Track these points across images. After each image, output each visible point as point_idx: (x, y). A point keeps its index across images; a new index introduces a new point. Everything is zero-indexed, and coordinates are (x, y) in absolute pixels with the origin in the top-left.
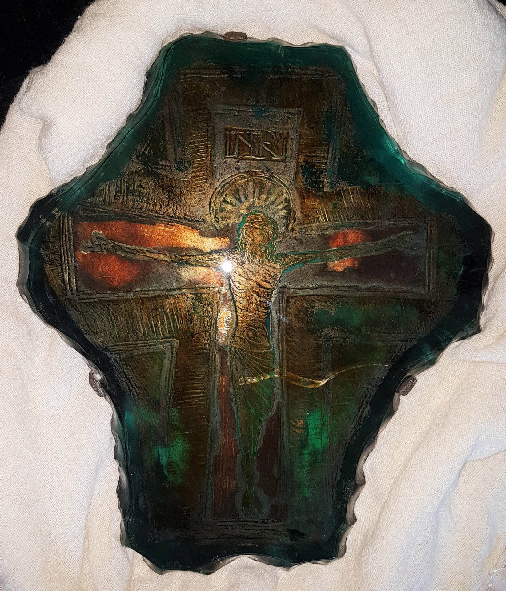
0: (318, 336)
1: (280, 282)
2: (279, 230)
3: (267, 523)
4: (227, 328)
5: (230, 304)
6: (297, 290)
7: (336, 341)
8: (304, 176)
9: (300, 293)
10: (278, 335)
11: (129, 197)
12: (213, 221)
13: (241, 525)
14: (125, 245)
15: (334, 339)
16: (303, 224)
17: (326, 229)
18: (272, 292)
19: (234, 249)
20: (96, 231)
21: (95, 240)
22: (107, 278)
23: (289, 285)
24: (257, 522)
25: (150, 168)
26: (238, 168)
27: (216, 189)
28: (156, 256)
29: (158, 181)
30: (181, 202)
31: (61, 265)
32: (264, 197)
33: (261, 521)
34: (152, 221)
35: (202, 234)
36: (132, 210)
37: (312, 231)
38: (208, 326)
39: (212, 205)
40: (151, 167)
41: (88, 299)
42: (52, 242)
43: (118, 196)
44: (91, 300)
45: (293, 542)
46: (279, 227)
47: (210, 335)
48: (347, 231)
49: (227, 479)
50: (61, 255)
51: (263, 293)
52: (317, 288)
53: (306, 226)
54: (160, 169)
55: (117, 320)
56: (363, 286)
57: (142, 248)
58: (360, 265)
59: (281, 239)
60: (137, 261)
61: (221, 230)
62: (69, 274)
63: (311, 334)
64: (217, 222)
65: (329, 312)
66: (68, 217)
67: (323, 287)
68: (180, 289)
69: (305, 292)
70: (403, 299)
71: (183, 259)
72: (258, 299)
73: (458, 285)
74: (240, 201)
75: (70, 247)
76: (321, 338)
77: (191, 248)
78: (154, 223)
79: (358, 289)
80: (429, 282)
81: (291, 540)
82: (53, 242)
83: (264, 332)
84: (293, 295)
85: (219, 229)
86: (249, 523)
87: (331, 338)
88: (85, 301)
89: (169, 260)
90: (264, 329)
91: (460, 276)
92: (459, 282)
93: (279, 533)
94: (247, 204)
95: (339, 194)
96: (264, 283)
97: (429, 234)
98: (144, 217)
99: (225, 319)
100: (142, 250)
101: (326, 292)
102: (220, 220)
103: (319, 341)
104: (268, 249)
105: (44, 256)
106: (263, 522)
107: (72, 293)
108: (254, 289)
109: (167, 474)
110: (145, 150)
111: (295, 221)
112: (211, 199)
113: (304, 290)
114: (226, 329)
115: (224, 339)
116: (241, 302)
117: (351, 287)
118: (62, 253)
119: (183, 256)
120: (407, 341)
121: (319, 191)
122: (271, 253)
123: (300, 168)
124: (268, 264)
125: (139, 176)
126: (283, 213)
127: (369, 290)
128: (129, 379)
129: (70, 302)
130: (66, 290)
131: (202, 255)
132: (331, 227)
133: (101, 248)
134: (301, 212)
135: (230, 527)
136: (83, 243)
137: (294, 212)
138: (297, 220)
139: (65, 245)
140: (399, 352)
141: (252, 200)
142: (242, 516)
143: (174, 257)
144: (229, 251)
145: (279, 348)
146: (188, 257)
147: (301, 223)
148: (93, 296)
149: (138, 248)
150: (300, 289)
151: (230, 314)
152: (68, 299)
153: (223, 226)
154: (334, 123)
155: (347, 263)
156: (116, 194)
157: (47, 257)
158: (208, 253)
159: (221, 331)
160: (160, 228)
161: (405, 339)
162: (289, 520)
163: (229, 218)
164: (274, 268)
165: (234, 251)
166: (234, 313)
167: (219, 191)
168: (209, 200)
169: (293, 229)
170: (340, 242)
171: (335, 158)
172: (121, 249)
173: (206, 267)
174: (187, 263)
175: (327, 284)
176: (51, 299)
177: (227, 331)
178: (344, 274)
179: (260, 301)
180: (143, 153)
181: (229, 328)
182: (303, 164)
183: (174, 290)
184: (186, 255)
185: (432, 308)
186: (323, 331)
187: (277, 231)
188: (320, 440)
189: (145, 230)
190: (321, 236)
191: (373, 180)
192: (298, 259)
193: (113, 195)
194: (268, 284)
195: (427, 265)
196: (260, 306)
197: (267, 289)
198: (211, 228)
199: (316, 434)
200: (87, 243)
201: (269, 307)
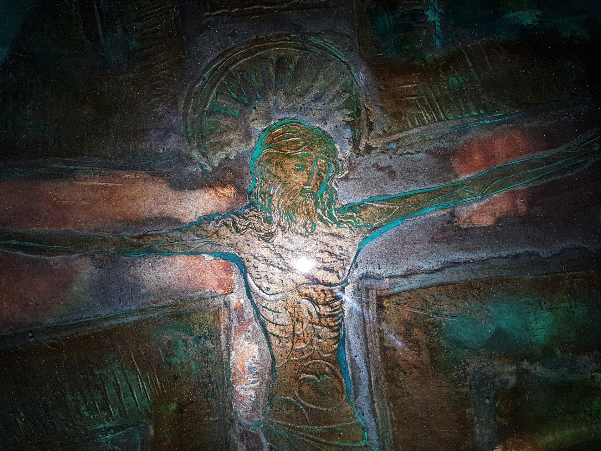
0: (460, 377)
1: (357, 266)
2: (340, 154)
4: (253, 382)
5: (254, 328)
6: (398, 280)
9: (404, 284)
10: (370, 385)
15: (497, 380)
16: (391, 134)
18: (343, 290)
19: (248, 206)
23: (378, 271)
35: (175, 185)
37: (411, 144)
38: (211, 382)
46: (338, 147)
48: (490, 134)
51: (322, 295)
52: (440, 270)
53: (396, 137)
56: (543, 252)
58: (530, 204)
59: (347, 172)
61: (215, 170)
63: (441, 375)
64: (205, 155)
67: (455, 264)
69: (417, 281)
72: (313, 311)
76: (466, 379)
77: (156, 219)
78: (72, 176)
79: (532, 260)
83: (336, 382)
84: (391, 292)
85: (209, 169)
87: (488, 378)
90: (336, 376)
94: (262, 107)
95: (459, 57)
99: (247, 364)
101: (463, 274)
102: (210, 149)
103: (463, 386)
104: (322, 196)
108: (302, 290)
111: (371, 130)
113: (412, 278)
114: (252, 385)
115: (250, 408)
116: (277, 321)
117: (516, 257)
122: (329, 205)
124: (325, 231)
126: (343, 115)
127: (558, 257)
131: (180, 230)
132: (451, 132)
137: (367, 110)
138: (375, 126)
141: (273, 98)
145: (375, 415)
147: (384, 131)
150: (404, 276)
151: (256, 350)
153: (217, 163)
155: (501, 204)
158: (191, 224)
159: (242, 392)
160: (84, 183)
163: (228, 142)
164: (340, 237)
166: (265, 347)
167: (200, 90)
168: (182, 112)
169: (369, 148)
170: (477, 160)
173: (192, 254)
175: (462, 256)
177: (255, 389)
178: (497, 231)
179: (319, 314)
181: (258, 383)
186: (468, 364)
187: (335, 157)
190: (433, 154)
191: (528, 18)
194: (330, 274)
196: (320, 324)
197: (330, 285)
198: (193, 169)
201: (340, 325)
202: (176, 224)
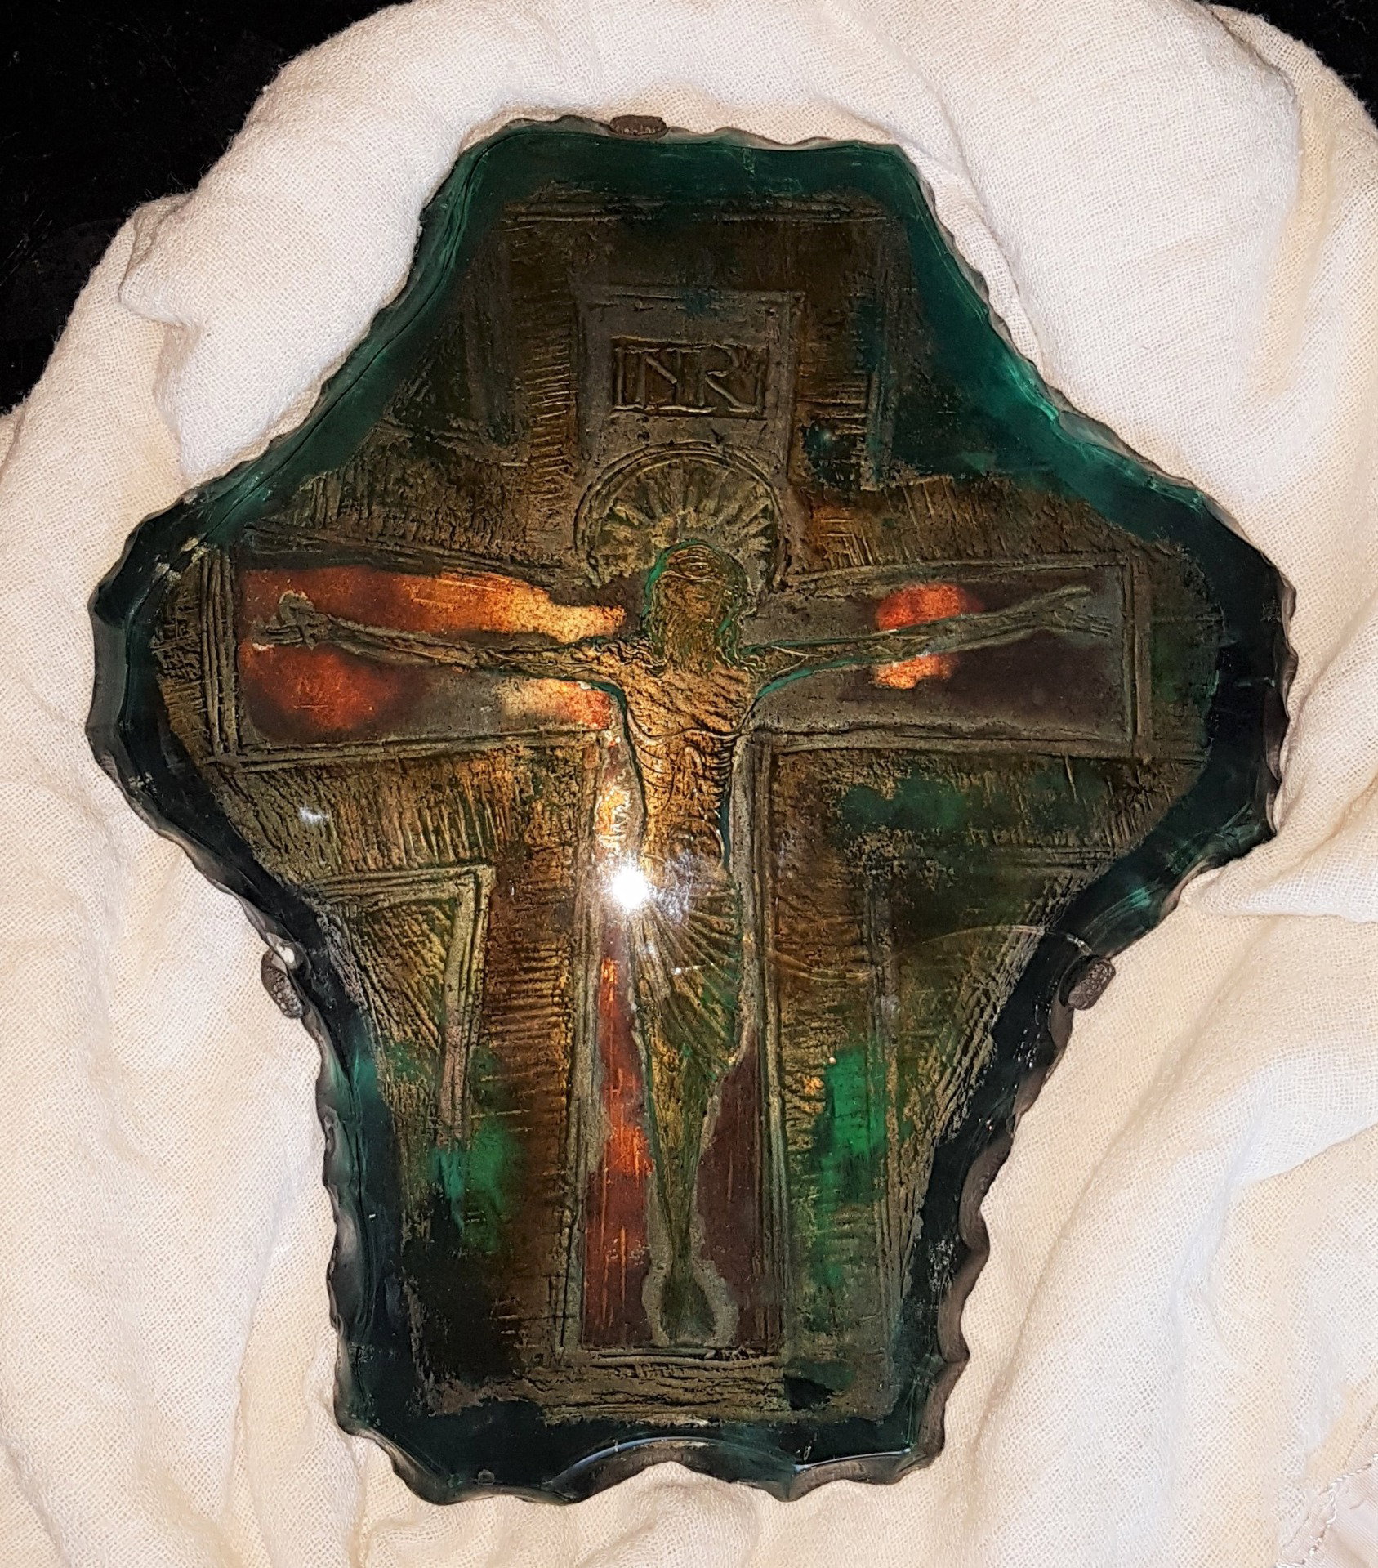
0: (854, 855)
1: (753, 716)
2: (750, 587)
3: (728, 1359)
4: (620, 834)
5: (628, 773)
6: (799, 738)
7: (901, 866)
8: (809, 453)
9: (805, 744)
10: (752, 851)
11: (374, 508)
12: (584, 565)
13: (659, 1364)
14: (361, 627)
15: (896, 863)
16: (810, 572)
17: (867, 582)
18: (734, 741)
19: (637, 634)
20: (291, 592)
21: (286, 614)
22: (316, 708)
23: (776, 725)
24: (702, 1357)
25: (428, 439)
26: (646, 436)
27: (590, 487)
28: (440, 655)
29: (447, 469)
30: (502, 518)
31: (202, 678)
32: (711, 505)
33: (712, 1353)
34: (431, 568)
35: (557, 599)
36: (381, 539)
37: (832, 587)
38: (570, 829)
39: (582, 526)
40: (429, 434)
41: (265, 763)
42: (180, 622)
43: (346, 507)
44: (274, 767)
45: (801, 1414)
46: (749, 580)
47: (575, 852)
48: (922, 587)
49: (619, 1237)
50: (201, 654)
51: (711, 744)
52: (846, 732)
53: (816, 576)
54: (450, 440)
55: (339, 815)
56: (967, 726)
57: (404, 635)
58: (957, 672)
59: (755, 609)
60: (392, 667)
61: (604, 587)
62: (221, 701)
63: (835, 850)
64: (594, 567)
65: (880, 790)
66: (222, 558)
67: (862, 727)
68: (501, 738)
69: (819, 743)
70: (1071, 758)
71: (508, 661)
72: (698, 760)
73: (1207, 720)
74: (652, 517)
75: (225, 633)
76: (860, 859)
77: (529, 634)
78: (436, 572)
79: (952, 733)
80: (1134, 713)
81: (795, 1407)
82: (184, 621)
83: (714, 845)
84: (787, 750)
85: (598, 585)
86: (680, 1360)
87: (887, 860)
88: (258, 769)
89: (473, 664)
91: (1214, 697)
92: (1211, 712)
93: (761, 1387)
94: (668, 522)
95: (898, 494)
96: (715, 718)
97: (1128, 593)
98: (409, 556)
99: (614, 812)
100: (404, 640)
101: (872, 740)
102: (602, 562)
103: (857, 866)
104: (723, 633)
105: (161, 657)
106: (718, 1356)
107: (226, 749)
108: (688, 734)
109: (462, 1224)
110: (417, 393)
111: (789, 564)
112: (577, 511)
113: (815, 737)
114: (617, 838)
115: (612, 863)
116: (656, 767)
117: (934, 728)
118: (206, 648)
119: (507, 653)
120: (1083, 866)
121: (848, 490)
122: (730, 644)
123: (801, 434)
124: (723, 672)
125: (400, 456)
126: (758, 544)
127: (981, 734)
128: (364, 969)
129: (220, 771)
130: (210, 742)
131: (555, 650)
132: (878, 578)
133: (302, 635)
134: (803, 541)
135: (629, 1372)
136: (257, 623)
137: (787, 541)
138: (793, 559)
139: (212, 629)
140: (1063, 895)
141: (681, 513)
142: (662, 1337)
143: (485, 656)
144: (625, 641)
145: (753, 888)
146: (521, 656)
147: (804, 569)
148: (281, 757)
149: (394, 634)
150: (803, 734)
151: (627, 798)
152: (215, 764)
153: (607, 579)
154: (882, 324)
155: (925, 665)
156: (342, 501)
157: (166, 657)
158: (569, 645)
159: (605, 844)
160: (448, 582)
161: (1079, 861)
162: (786, 1353)
163: (625, 558)
164: (738, 681)
165: (636, 638)
167: (598, 492)
168: (574, 515)
169: (784, 585)
170: (904, 615)
171: (885, 409)
172: (352, 636)
173: (566, 679)
174: (517, 670)
175: (874, 719)
176: (172, 763)
177: (620, 842)
178: (914, 695)
179: (704, 765)
180: (412, 400)
181: (624, 836)
182: (807, 424)
183: (484, 738)
184: (514, 651)
185: (1144, 779)
186: (865, 842)
187: (745, 590)
188: (863, 1131)
189: (412, 588)
190: (854, 601)
191: (982, 461)
192: (798, 659)
193: (334, 506)
194: (722, 722)
195: (1127, 670)
196: (705, 778)
197: (720, 733)
198: (578, 582)
199: (854, 1114)
200: (267, 622)
201: (726, 779)
202: (552, 642)
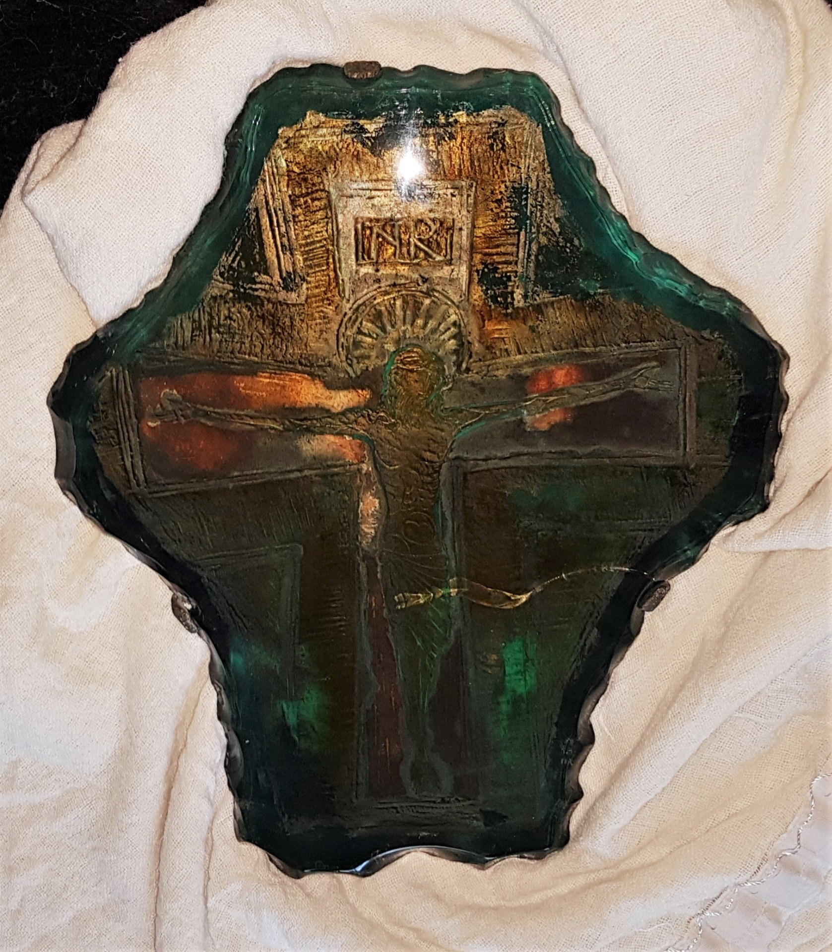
0: (514, 529)
2: (447, 373)
3: (448, 802)
6: (480, 462)
7: (542, 534)
8: (482, 287)
9: (483, 466)
11: (213, 336)
12: (345, 364)
13: (411, 806)
14: (211, 409)
16: (484, 361)
17: (519, 366)
18: (440, 467)
19: (380, 405)
20: (168, 390)
21: (167, 404)
22: (189, 459)
23: (465, 455)
24: (434, 802)
25: (242, 290)
26: (378, 281)
27: (346, 314)
28: (260, 423)
29: (256, 309)
30: (292, 338)
31: (119, 444)
32: (420, 322)
34: (252, 370)
35: (329, 386)
36: (219, 354)
37: (498, 370)
38: (345, 522)
39: (342, 340)
40: (242, 287)
41: (163, 491)
42: (103, 412)
43: (196, 336)
44: (167, 494)
45: (489, 828)
46: (446, 368)
47: (348, 536)
48: (553, 367)
49: (385, 743)
50: (117, 430)
51: (426, 469)
52: (509, 458)
53: (487, 363)
54: (257, 290)
55: (208, 520)
56: (580, 451)
57: (238, 412)
58: (575, 418)
60: (232, 432)
61: (358, 377)
62: (132, 457)
63: (503, 527)
64: (351, 365)
65: (530, 492)
66: (123, 372)
67: (519, 455)
68: (300, 471)
69: (492, 464)
70: (645, 467)
71: (302, 425)
72: (419, 479)
73: (730, 441)
74: (383, 329)
75: (130, 417)
76: (518, 532)
77: (313, 408)
78: (254, 374)
79: (573, 455)
80: (685, 440)
81: (486, 825)
82: (105, 411)
83: (431, 528)
84: (473, 470)
85: (354, 376)
86: (422, 804)
87: (534, 531)
88: (158, 495)
89: (281, 428)
90: (431, 524)
91: (735, 427)
92: (733, 437)
93: (467, 816)
94: (394, 335)
95: (539, 309)
96: (428, 453)
97: (683, 365)
98: (238, 364)
99: (370, 511)
100: (238, 415)
101: (524, 461)
102: (355, 361)
103: (516, 536)
104: (432, 401)
105: (93, 433)
106: (443, 801)
107: (138, 485)
108: (413, 464)
109: (297, 738)
110: (233, 261)
111: (470, 357)
112: (338, 331)
113: (489, 461)
117: (562, 453)
118: (119, 426)
119: (301, 420)
120: (651, 530)
121: (507, 308)
122: (436, 408)
123: (476, 274)
124: (432, 425)
125: (226, 302)
126: (452, 344)
127: (590, 455)
128: (231, 606)
129: (137, 499)
130: (129, 481)
131: (329, 417)
132: (526, 363)
133: (176, 415)
134: (479, 342)
135: (395, 811)
137: (469, 342)
138: (473, 355)
139: (122, 415)
140: (640, 547)
141: (403, 328)
142: (412, 793)
143: (287, 423)
144: (371, 410)
146: (309, 422)
147: (480, 359)
148: (170, 487)
149: (232, 411)
150: (483, 460)
152: (134, 494)
153: (359, 373)
154: (526, 199)
155: (556, 416)
156: (193, 332)
157: (97, 433)
158: (338, 414)
159: (366, 530)
160: (264, 379)
161: (649, 528)
162: (481, 798)
163: (368, 357)
165: (379, 407)
167: (350, 318)
168: (336, 333)
169: (468, 370)
170: (543, 385)
171: (529, 256)
172: (206, 415)
173: (337, 434)
174: (308, 430)
175: (526, 450)
176: (108, 495)
178: (551, 434)
179: (422, 481)
180: (230, 267)
182: (480, 267)
183: (291, 471)
184: (305, 419)
185: (691, 478)
186: (521, 522)
187: (443, 374)
188: (522, 683)
189: (241, 384)
190: (512, 378)
191: (591, 286)
192: (479, 414)
193: (188, 334)
194: (433, 455)
195: (681, 413)
196: (423, 488)
197: (432, 462)
198: (342, 375)
199: (517, 673)
200: (154, 408)
202: (327, 412)
